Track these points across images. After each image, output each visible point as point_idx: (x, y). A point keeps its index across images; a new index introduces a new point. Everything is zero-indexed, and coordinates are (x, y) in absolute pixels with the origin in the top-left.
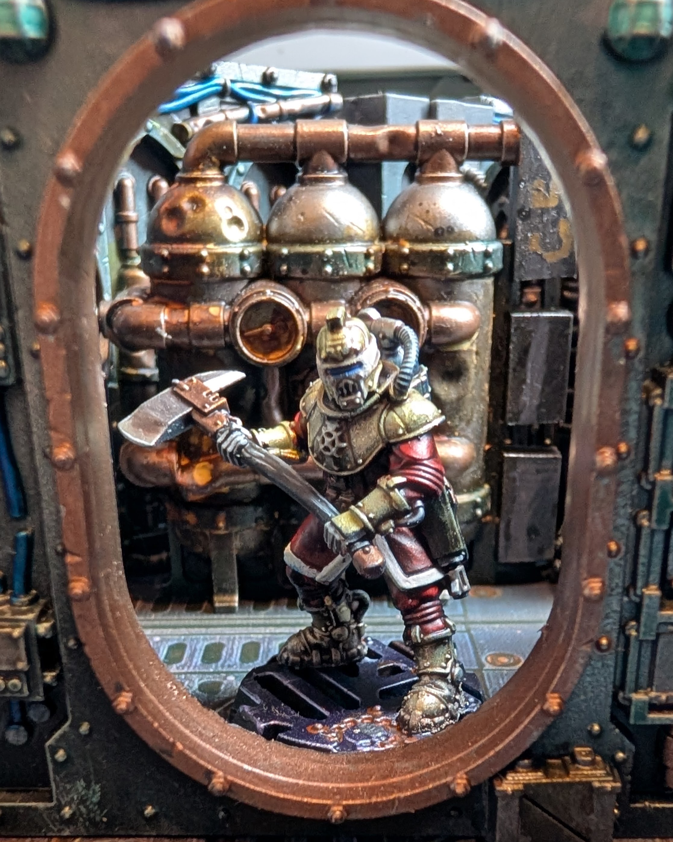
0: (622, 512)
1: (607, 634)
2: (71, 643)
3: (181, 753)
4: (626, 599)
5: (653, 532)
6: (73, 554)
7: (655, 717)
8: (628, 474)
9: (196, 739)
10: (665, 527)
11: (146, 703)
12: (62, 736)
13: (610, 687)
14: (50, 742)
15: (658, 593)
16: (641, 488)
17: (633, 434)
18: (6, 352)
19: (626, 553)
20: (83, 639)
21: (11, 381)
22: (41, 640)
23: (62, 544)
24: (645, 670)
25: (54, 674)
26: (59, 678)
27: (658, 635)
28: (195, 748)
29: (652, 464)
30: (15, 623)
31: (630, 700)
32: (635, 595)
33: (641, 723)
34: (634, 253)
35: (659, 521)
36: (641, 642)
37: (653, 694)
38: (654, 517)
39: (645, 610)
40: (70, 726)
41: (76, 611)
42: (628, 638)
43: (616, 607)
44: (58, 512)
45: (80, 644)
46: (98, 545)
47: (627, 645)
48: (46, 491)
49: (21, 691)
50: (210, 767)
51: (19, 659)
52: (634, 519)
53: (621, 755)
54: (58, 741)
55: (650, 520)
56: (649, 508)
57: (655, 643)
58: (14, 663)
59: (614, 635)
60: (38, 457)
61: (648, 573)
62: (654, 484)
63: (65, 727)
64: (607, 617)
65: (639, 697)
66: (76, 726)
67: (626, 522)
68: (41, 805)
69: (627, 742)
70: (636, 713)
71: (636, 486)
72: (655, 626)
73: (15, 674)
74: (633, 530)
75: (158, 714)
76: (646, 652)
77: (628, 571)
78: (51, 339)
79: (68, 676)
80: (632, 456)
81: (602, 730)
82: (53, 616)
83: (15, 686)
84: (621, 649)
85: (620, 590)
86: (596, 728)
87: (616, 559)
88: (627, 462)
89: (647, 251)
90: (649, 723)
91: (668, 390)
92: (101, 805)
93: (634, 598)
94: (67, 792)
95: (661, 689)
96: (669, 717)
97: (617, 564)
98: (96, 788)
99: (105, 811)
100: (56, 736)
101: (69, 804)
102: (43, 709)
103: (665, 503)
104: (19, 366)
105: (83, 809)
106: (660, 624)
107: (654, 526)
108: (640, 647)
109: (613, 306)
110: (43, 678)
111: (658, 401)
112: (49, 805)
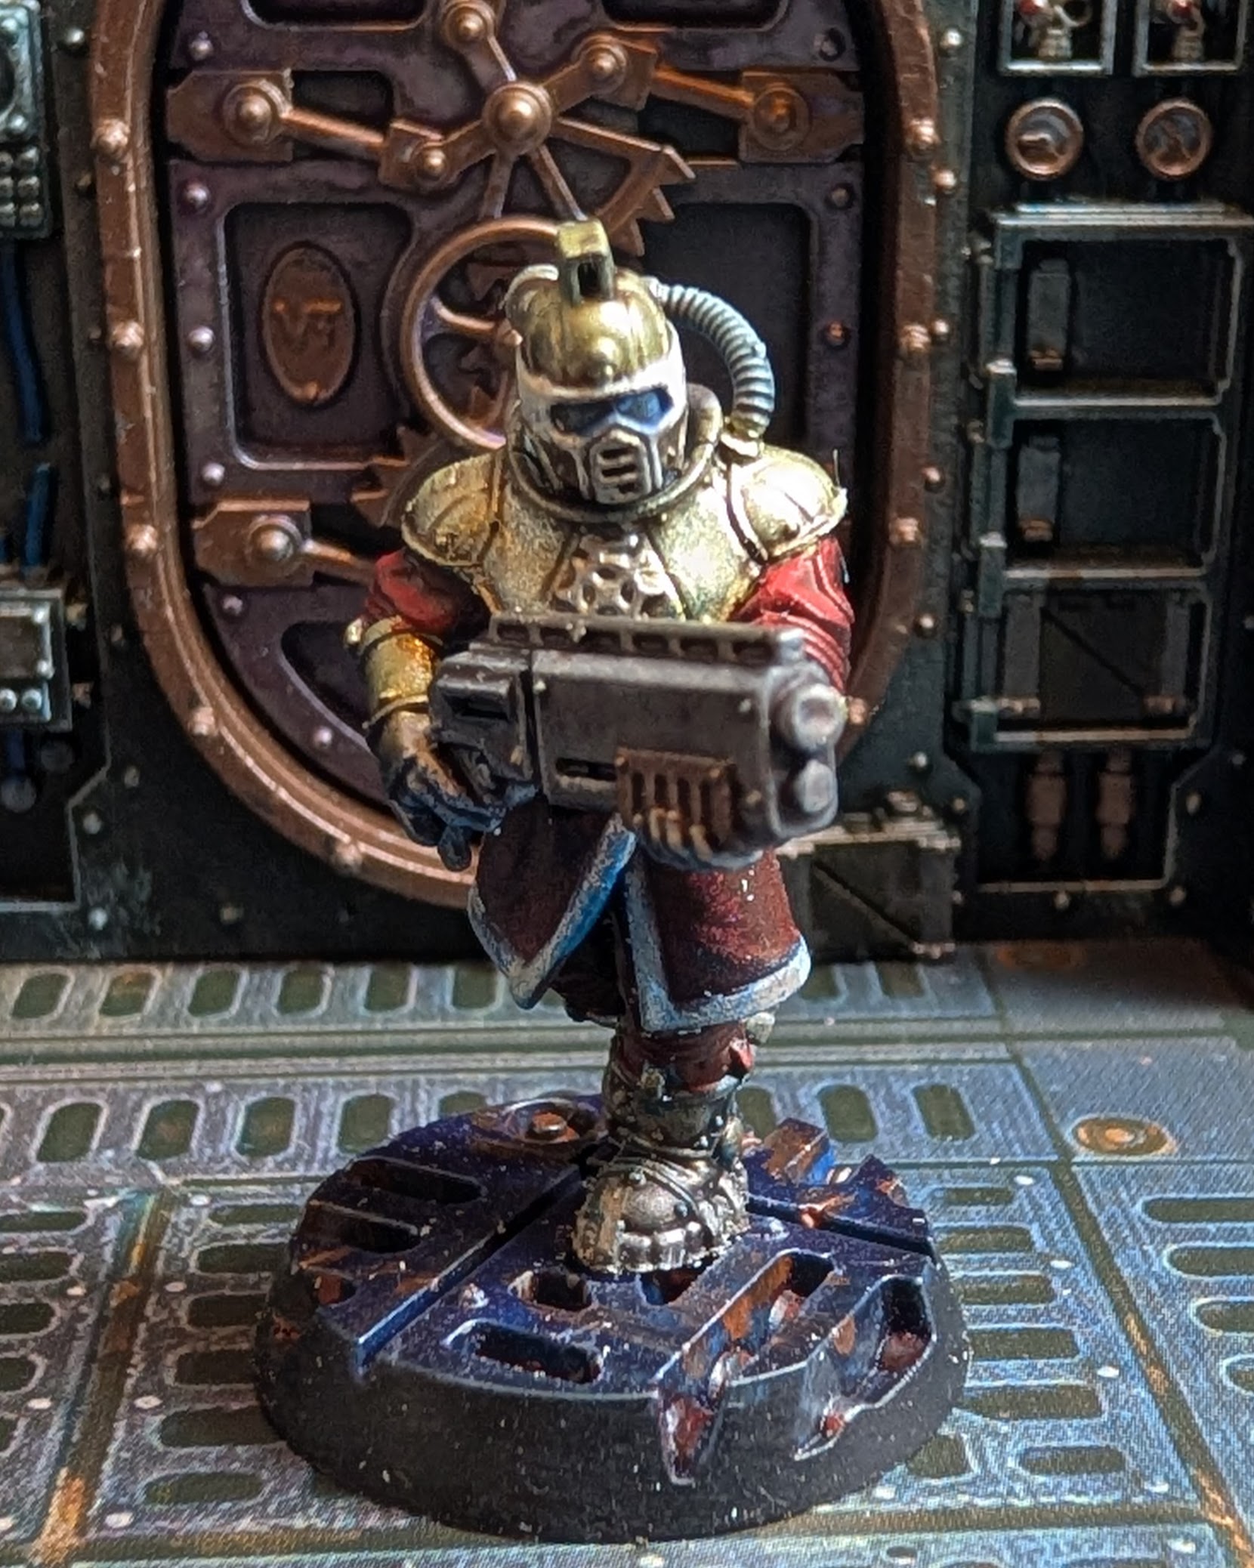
0: (943, 423)
1: (932, 612)
2: (118, 635)
4: (956, 557)
5: (989, 452)
6: (129, 491)
7: (1008, 739)
8: (950, 366)
10: (1006, 443)
11: (233, 728)
12: (96, 792)
13: (941, 695)
14: (75, 801)
15: (1002, 544)
16: (970, 386)
17: (954, 307)
18: (41, 189)
19: (954, 485)
20: (141, 624)
21: (43, 233)
22: (72, 631)
23: (113, 478)
24: (989, 669)
25: (88, 687)
26: (95, 696)
29: (983, 351)
30: (34, 604)
31: (968, 713)
32: (969, 548)
33: (986, 748)
34: (943, 49)
35: (998, 434)
36: (981, 622)
37: (1005, 702)
38: (990, 429)
39: (983, 571)
40: (109, 773)
41: (133, 578)
42: (962, 617)
43: (942, 568)
44: (108, 429)
45: (134, 634)
47: (961, 628)
49: (40, 712)
50: (332, 831)
51: (41, 658)
52: (962, 433)
53: (960, 804)
54: (88, 798)
55: (983, 435)
56: (982, 415)
57: (1002, 621)
58: (33, 666)
59: (943, 612)
60: (78, 346)
61: (986, 512)
62: (987, 378)
63: (102, 775)
64: (929, 584)
65: (983, 706)
66: (116, 773)
67: (952, 439)
68: (55, 908)
69: (970, 784)
70: (980, 731)
71: (963, 384)
72: (999, 596)
73: (34, 681)
74: (962, 450)
76: (990, 637)
77: (957, 512)
78: (115, 170)
79: (107, 691)
80: (956, 340)
81: (930, 766)
83: (33, 702)
84: (953, 634)
85: (945, 543)
86: (922, 760)
87: (940, 496)
88: (949, 349)
89: (963, 46)
90: (998, 748)
91: (999, 243)
92: (152, 905)
93: (969, 555)
94: (99, 884)
95: (1015, 695)
96: (1027, 738)
97: (942, 504)
98: (146, 876)
99: (158, 918)
100: (85, 790)
101: (101, 905)
102: (63, 748)
103: (1005, 407)
104: (55, 209)
105: (123, 913)
106: (1006, 593)
107: (991, 442)
108: (981, 629)
109: (915, 122)
110: (72, 693)
111: (986, 259)
112: (69, 907)
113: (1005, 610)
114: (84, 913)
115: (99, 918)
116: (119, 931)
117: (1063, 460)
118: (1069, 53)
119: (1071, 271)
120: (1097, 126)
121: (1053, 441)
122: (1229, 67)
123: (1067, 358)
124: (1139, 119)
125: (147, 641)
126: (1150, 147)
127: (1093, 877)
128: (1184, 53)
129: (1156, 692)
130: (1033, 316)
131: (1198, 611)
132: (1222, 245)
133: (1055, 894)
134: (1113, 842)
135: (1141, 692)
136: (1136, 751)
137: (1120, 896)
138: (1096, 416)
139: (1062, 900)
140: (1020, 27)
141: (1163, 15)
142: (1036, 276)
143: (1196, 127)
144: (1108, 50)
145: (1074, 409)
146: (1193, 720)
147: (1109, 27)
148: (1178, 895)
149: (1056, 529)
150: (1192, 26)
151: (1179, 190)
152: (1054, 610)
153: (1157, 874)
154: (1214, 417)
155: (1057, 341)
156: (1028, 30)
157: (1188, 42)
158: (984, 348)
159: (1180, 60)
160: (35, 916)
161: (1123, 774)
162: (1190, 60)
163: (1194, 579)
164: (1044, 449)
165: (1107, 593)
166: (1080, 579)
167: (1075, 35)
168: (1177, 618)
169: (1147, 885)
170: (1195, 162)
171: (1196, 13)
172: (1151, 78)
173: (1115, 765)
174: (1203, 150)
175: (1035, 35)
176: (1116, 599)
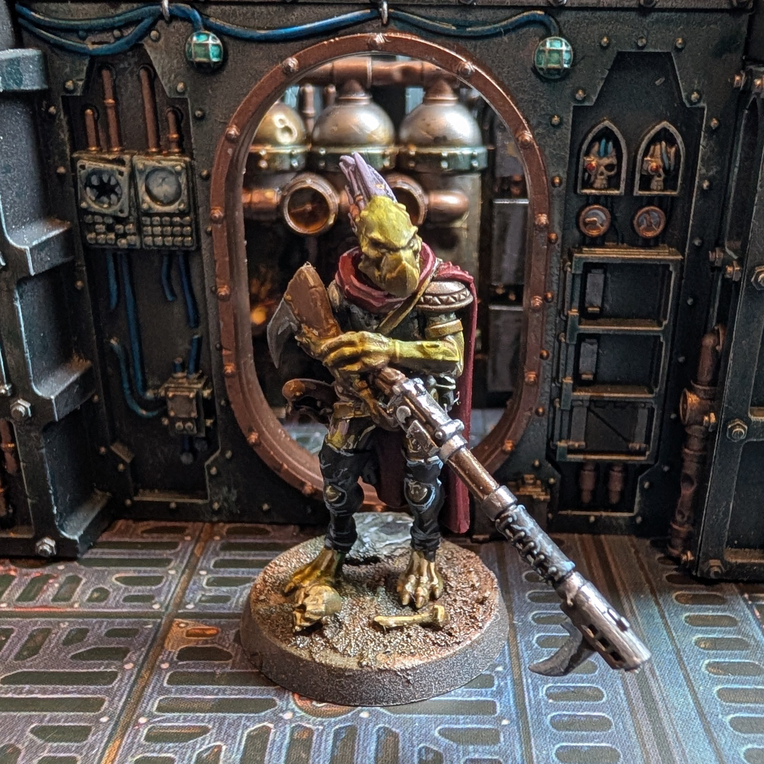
0: (550, 333)
1: (543, 406)
2: (223, 403)
3: (287, 470)
4: (553, 385)
5: (567, 345)
6: (226, 349)
7: (572, 457)
8: (553, 310)
9: (296, 463)
10: (574, 342)
11: (266, 440)
12: (216, 460)
13: (545, 438)
14: (208, 462)
15: (571, 382)
16: (560, 319)
17: (555, 287)
18: (192, 232)
19: (553, 357)
20: (231, 399)
21: (193, 249)
22: (205, 400)
23: (220, 344)
24: (565, 429)
25: (212, 421)
26: (215, 424)
27: (572, 407)
28: (294, 468)
29: (566, 305)
30: (190, 390)
31: (556, 446)
32: (559, 383)
33: (563, 460)
34: (553, 184)
35: (571, 339)
36: (562, 411)
37: (571, 443)
38: (568, 337)
39: (564, 392)
40: (220, 453)
41: (227, 382)
42: (555, 408)
43: (547, 389)
44: (218, 325)
45: (228, 403)
46: (240, 344)
47: (554, 413)
48: (211, 312)
49: (192, 430)
50: (303, 480)
51: (192, 411)
52: (557, 337)
53: (552, 481)
54: (212, 462)
55: (566, 338)
56: (565, 331)
57: (571, 411)
58: (189, 413)
59: (547, 407)
60: (208, 292)
61: (566, 370)
62: (567, 317)
63: (217, 454)
64: (542, 395)
65: (562, 444)
66: (223, 453)
67: (552, 339)
68: (200, 502)
69: (556, 473)
70: (560, 454)
71: (558, 319)
72: (570, 401)
73: (190, 419)
74: (557, 344)
75: (273, 447)
76: (566, 418)
77: (555, 368)
78: (219, 226)
79: (220, 422)
80: (555, 301)
81: (540, 465)
82: (212, 385)
83: (189, 427)
84: (551, 415)
85: (550, 379)
86: (537, 463)
87: (547, 361)
88: (552, 304)
89: (561, 183)
90: (568, 460)
91: (574, 262)
92: (237, 502)
93: (559, 385)
94: (217, 494)
95: (575, 440)
96: (580, 457)
97: (548, 365)
98: (234, 492)
99: (239, 507)
100: (212, 458)
101: (218, 501)
102: (203, 443)
103: (574, 329)
104: (198, 240)
105: (226, 505)
106: (573, 401)
107: (568, 341)
108: (562, 414)
109: (539, 215)
110: (205, 423)
111: (569, 269)
112: (205, 501)
114: (211, 503)
115: (216, 506)
116: (224, 511)
117: (599, 347)
118: (606, 186)
119: (605, 273)
120: (616, 215)
121: (595, 341)
122: (674, 193)
123: (602, 308)
124: (636, 213)
125: (233, 406)
126: (639, 225)
127: (606, 510)
128: (655, 188)
129: (633, 442)
130: (588, 291)
131: (651, 410)
132: (668, 266)
133: (589, 516)
134: (614, 498)
135: (628, 441)
136: (624, 464)
137: (617, 518)
139: (592, 519)
140: (587, 174)
141: (646, 172)
142: (589, 275)
143: (658, 217)
144: (622, 185)
145: (603, 330)
146: (648, 453)
147: (623, 175)
148: (639, 520)
149: (595, 375)
150: (659, 176)
151: (652, 243)
152: (593, 408)
153: (631, 510)
154: (661, 335)
155: (598, 302)
156: (590, 176)
157: (657, 183)
159: (653, 190)
160: (192, 504)
161: (619, 472)
162: (657, 190)
163: (650, 398)
164: (592, 344)
165: (615, 402)
166: (603, 397)
167: (609, 178)
168: (642, 413)
169: (626, 515)
170: (659, 231)
171: (661, 171)
172: (641, 197)
173: (617, 469)
174: (661, 227)
175: (592, 178)
176: (618, 405)
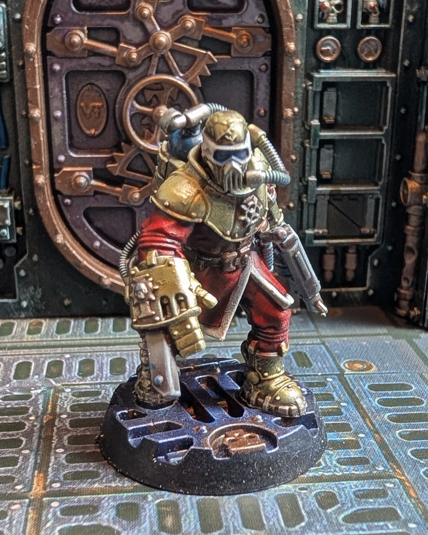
0: (296, 140)
1: (293, 201)
2: (31, 212)
3: (86, 266)
4: (301, 184)
5: (311, 150)
6: (36, 164)
7: (317, 242)
8: (299, 122)
10: (317, 147)
11: (68, 241)
12: (24, 263)
14: (17, 265)
15: (315, 179)
16: (305, 129)
17: (300, 103)
19: (300, 160)
20: (39, 208)
21: (7, 80)
22: (16, 210)
23: (30, 160)
24: (311, 219)
25: (21, 228)
26: (23, 231)
30: (4, 201)
31: (305, 234)
32: (305, 181)
33: (311, 245)
34: (297, 20)
35: (314, 144)
36: (309, 204)
37: (316, 231)
38: (312, 142)
39: (309, 188)
40: (28, 257)
42: (302, 203)
43: (296, 188)
44: (28, 144)
45: (36, 211)
47: (302, 207)
48: (21, 135)
49: (6, 236)
50: (101, 274)
51: (6, 219)
52: (302, 144)
54: (21, 265)
55: (310, 144)
56: (309, 138)
57: (315, 205)
59: (296, 201)
60: (19, 117)
61: (310, 170)
62: (310, 126)
63: (25, 257)
64: (292, 192)
65: (309, 232)
66: (30, 257)
67: (300, 146)
68: (10, 301)
70: (308, 240)
71: (303, 128)
72: (314, 196)
74: (302, 149)
75: (73, 247)
76: (312, 210)
77: (302, 169)
79: (27, 229)
80: (301, 114)
82: (21, 198)
83: (4, 233)
84: (300, 209)
85: (298, 179)
87: (296, 164)
88: (298, 116)
89: (303, 19)
90: (315, 245)
91: (314, 82)
92: (42, 299)
93: (305, 183)
94: (25, 293)
95: (320, 228)
97: (296, 167)
98: (40, 290)
99: (44, 303)
100: (20, 262)
101: (25, 300)
102: (13, 248)
103: (316, 135)
104: (12, 73)
105: (32, 302)
106: (317, 195)
107: (312, 147)
108: (308, 207)
109: (288, 43)
110: (16, 230)
111: (310, 88)
112: (15, 301)
113: (316, 201)
114: (20, 302)
115: (25, 304)
116: (31, 308)
117: (334, 152)
118: (336, 21)
119: (337, 91)
120: (345, 45)
121: (331, 146)
122: (387, 26)
123: (336, 119)
124: (358, 43)
125: (41, 213)
126: (362, 51)
127: (344, 286)
128: (373, 21)
129: (364, 227)
130: (325, 105)
131: (377, 200)
132: (386, 83)
133: (331, 292)
134: (350, 275)
135: (360, 227)
136: (357, 246)
137: (352, 293)
138: (345, 138)
139: (334, 294)
140: (321, 13)
141: (366, 9)
142: (326, 93)
143: (376, 45)
144: (349, 20)
145: (339, 136)
146: (376, 236)
147: (349, 13)
148: (371, 292)
149: (332, 174)
150: (375, 13)
151: (371, 65)
152: (332, 201)
153: (364, 285)
154: (382, 138)
155: (333, 114)
156: (323, 14)
157: (374, 18)
158: (310, 117)
159: (371, 24)
160: (4, 303)
161: (353, 253)
162: (375, 24)
163: (376, 190)
164: (328, 149)
165: (349, 195)
166: (340, 191)
167: (338, 16)
168: (371, 203)
169: (361, 289)
170: (377, 56)
171: (377, 8)
172: (362, 30)
173: (351, 251)
174: (379, 52)
175: (326, 16)
176: (351, 197)
